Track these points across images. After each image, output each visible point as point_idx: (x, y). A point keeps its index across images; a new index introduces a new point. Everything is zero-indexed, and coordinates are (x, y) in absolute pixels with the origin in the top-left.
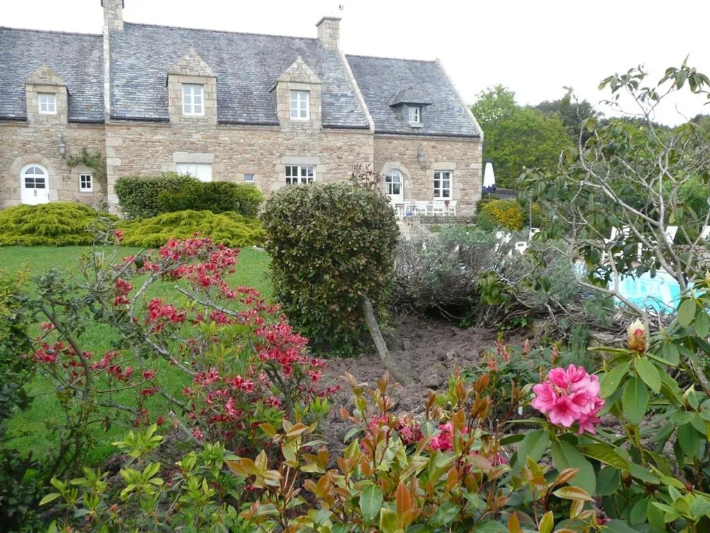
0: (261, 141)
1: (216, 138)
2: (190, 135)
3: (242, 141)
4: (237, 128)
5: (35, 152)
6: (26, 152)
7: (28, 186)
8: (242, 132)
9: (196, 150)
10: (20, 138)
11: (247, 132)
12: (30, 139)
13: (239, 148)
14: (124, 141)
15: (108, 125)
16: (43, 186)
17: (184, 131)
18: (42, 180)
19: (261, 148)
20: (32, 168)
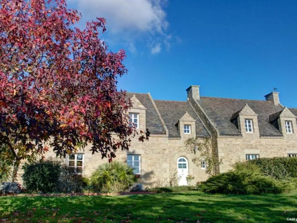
0: (277, 144)
1: (260, 142)
2: (249, 141)
3: (270, 143)
4: (268, 138)
5: (183, 151)
6: (180, 151)
7: (179, 167)
8: (269, 139)
9: (252, 148)
10: (178, 145)
11: (272, 139)
12: (181, 145)
13: (269, 147)
14: (225, 145)
15: (219, 138)
16: (185, 167)
17: (247, 139)
18: (185, 164)
19: (277, 146)
20: (181, 159)
